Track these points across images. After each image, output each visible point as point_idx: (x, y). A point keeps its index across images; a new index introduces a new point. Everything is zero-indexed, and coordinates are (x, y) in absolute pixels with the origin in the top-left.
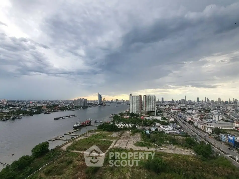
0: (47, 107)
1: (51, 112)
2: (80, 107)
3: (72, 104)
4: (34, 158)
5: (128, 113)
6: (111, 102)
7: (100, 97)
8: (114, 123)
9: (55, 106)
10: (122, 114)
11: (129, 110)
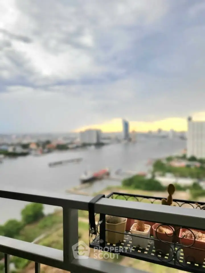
0: (38, 145)
1: (43, 153)
2: (90, 145)
3: (75, 138)
4: (25, 225)
5: (184, 157)
6: (149, 136)
7: (126, 125)
8: (154, 176)
9: (48, 142)
10: (169, 159)
11: (186, 150)
